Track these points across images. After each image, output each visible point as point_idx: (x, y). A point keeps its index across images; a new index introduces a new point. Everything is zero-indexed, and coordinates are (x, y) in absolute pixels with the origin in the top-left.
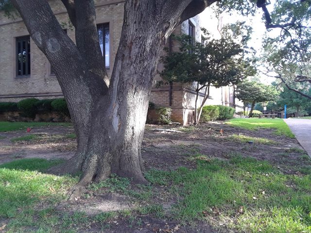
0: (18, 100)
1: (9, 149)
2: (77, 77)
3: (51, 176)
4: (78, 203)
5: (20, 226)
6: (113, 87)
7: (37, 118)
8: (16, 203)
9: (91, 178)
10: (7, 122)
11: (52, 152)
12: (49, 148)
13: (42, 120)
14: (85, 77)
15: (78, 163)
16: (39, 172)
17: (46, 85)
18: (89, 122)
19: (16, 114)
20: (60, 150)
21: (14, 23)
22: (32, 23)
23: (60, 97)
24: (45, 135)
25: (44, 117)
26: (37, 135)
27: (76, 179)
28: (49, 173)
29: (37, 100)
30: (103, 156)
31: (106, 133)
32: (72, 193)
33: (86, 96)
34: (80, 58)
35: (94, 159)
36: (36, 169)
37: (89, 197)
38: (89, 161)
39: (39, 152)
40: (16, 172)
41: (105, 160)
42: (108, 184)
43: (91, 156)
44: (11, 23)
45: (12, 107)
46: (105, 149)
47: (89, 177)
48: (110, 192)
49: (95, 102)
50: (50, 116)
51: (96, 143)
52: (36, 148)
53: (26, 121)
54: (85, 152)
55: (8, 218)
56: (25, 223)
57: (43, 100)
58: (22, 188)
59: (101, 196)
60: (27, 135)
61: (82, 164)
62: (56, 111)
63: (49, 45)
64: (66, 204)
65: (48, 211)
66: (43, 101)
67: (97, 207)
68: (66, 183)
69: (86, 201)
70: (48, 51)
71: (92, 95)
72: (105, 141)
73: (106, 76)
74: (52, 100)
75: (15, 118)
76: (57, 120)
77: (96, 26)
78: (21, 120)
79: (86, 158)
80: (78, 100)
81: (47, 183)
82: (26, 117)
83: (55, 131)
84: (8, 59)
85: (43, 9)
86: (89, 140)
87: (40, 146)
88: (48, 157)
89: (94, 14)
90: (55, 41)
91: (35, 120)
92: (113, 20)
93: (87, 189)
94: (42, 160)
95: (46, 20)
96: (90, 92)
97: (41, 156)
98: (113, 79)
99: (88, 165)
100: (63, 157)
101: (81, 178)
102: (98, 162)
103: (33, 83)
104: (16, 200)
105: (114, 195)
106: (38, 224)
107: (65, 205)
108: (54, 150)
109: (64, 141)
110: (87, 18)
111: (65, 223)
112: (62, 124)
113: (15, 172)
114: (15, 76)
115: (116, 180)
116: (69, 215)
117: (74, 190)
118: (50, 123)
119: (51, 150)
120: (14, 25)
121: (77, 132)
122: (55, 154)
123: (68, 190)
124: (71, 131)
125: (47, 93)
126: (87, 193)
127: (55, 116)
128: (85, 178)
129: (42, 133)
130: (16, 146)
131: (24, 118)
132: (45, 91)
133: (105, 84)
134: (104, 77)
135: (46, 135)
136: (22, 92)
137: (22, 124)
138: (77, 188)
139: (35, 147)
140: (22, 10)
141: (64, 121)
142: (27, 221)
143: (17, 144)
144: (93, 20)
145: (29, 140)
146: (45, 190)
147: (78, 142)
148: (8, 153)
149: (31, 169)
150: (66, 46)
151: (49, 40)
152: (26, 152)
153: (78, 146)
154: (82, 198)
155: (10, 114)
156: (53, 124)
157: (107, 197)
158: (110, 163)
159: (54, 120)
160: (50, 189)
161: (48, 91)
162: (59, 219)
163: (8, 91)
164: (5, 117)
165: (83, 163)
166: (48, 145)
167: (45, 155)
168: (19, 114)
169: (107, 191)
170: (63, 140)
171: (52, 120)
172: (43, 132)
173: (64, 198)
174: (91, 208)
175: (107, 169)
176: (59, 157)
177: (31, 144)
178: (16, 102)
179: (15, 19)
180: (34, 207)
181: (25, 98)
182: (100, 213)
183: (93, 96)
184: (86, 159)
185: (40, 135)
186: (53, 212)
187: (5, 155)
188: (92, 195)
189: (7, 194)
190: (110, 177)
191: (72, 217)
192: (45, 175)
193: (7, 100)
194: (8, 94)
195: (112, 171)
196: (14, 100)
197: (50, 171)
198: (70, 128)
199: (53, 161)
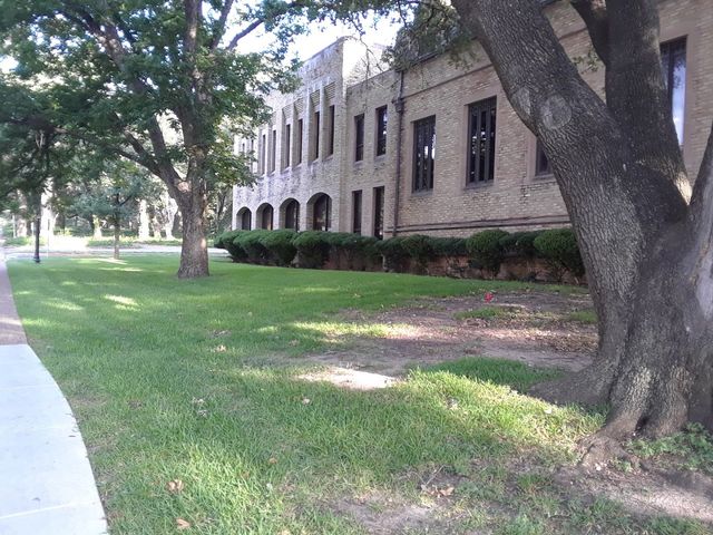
0: (468, 234)
1: (452, 334)
2: (607, 180)
3: (540, 402)
4: (602, 477)
5: (480, 499)
6: (701, 200)
7: (503, 271)
8: (471, 447)
9: (633, 425)
10: (446, 278)
11: (536, 349)
12: (529, 339)
13: (512, 277)
14: (625, 178)
15: (602, 383)
16: (513, 389)
17: (524, 200)
18: (632, 287)
19: (463, 263)
20: (553, 346)
21: (466, 75)
22: (514, 70)
23: (554, 226)
24: (521, 309)
25: (517, 269)
26: (504, 308)
27: (596, 420)
28: (533, 394)
29: (506, 233)
30: (666, 375)
31: (676, 318)
32: (589, 450)
33: (627, 224)
34: (616, 135)
35: (644, 379)
36: (508, 382)
37: (629, 469)
38: (629, 382)
39: (510, 345)
40: (468, 382)
41: (671, 385)
42: (681, 448)
43: (634, 370)
44: (461, 77)
45: (456, 249)
46: (673, 358)
47: (628, 420)
48: (685, 469)
49: (650, 239)
50: (530, 269)
51: (648, 339)
52: (502, 336)
53: (481, 278)
54: (618, 358)
55: (455, 474)
56: (489, 493)
57: (516, 233)
58: (481, 417)
59: (663, 475)
60: (484, 307)
61: (611, 388)
62: (545, 256)
63: (547, 113)
64: (576, 473)
65: (536, 480)
66: (517, 235)
67: (651, 500)
68: (573, 424)
69: (623, 477)
70: (543, 127)
71: (642, 222)
72: (674, 338)
73: (681, 174)
74: (536, 234)
75: (461, 270)
76: (544, 278)
77: (658, 52)
78: (472, 276)
79: (621, 373)
80: (607, 235)
81: (530, 416)
82: (481, 268)
83: (543, 302)
84: (452, 152)
85: (537, 38)
86: (631, 331)
87: (511, 334)
88: (529, 359)
89: (656, 23)
90: (560, 102)
91: (499, 275)
92: (699, 28)
93: (624, 448)
94: (517, 365)
95: (543, 59)
96: (638, 215)
97: (515, 356)
98: (705, 180)
99: (625, 392)
100: (562, 363)
101: (610, 419)
102: (654, 387)
103: (498, 198)
104: (469, 440)
105: (698, 480)
106: (516, 503)
107: (574, 476)
108: (541, 345)
109: (561, 328)
110: (638, 37)
111: (575, 518)
112: (557, 287)
113: (466, 383)
114: (464, 185)
115: (704, 441)
116: (585, 501)
117: (593, 445)
118: (530, 285)
119: (535, 343)
120: (466, 79)
121: (600, 309)
122: (544, 355)
123: (578, 442)
124: (577, 305)
125: (525, 218)
126: (624, 459)
127: (540, 269)
128: (618, 421)
129: (515, 305)
130: (465, 328)
131: (478, 272)
132: (521, 215)
133: (677, 194)
134: (675, 177)
135: (523, 311)
136: (476, 216)
137: (475, 283)
138: (601, 442)
139: (500, 334)
140: (493, 46)
141: (559, 282)
142: (493, 491)
143: (465, 324)
144: (652, 39)
145: (489, 319)
146: (527, 432)
147: (601, 334)
148: (450, 341)
149: (497, 381)
150: (584, 111)
151: (548, 102)
152: (484, 343)
153: (601, 343)
154: (611, 466)
155: (451, 262)
156: (537, 286)
157: (678, 480)
158: (686, 396)
159: (538, 278)
160: (538, 430)
161: (528, 214)
162: (561, 503)
163: (449, 216)
164: (442, 267)
165: (614, 384)
166: (527, 333)
167: (522, 355)
168: (469, 262)
169: (676, 463)
170: (560, 325)
171: (532, 278)
172: (517, 303)
173: (569, 459)
174: (636, 496)
175: (676, 410)
176: (553, 363)
177: (493, 327)
178: (465, 237)
179: (468, 67)
180: (506, 464)
181: (480, 230)
182: (661, 515)
183: (645, 224)
184: (620, 377)
185: (511, 309)
186: (548, 484)
187: (443, 344)
188: (637, 465)
189: (453, 424)
190: (686, 431)
191: (591, 508)
192: (524, 398)
193: (448, 234)
194: (449, 221)
195: (690, 415)
196: (459, 234)
197: (537, 390)
198: (575, 298)
199: (540, 369)
